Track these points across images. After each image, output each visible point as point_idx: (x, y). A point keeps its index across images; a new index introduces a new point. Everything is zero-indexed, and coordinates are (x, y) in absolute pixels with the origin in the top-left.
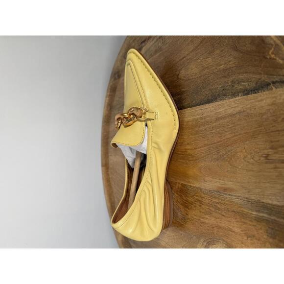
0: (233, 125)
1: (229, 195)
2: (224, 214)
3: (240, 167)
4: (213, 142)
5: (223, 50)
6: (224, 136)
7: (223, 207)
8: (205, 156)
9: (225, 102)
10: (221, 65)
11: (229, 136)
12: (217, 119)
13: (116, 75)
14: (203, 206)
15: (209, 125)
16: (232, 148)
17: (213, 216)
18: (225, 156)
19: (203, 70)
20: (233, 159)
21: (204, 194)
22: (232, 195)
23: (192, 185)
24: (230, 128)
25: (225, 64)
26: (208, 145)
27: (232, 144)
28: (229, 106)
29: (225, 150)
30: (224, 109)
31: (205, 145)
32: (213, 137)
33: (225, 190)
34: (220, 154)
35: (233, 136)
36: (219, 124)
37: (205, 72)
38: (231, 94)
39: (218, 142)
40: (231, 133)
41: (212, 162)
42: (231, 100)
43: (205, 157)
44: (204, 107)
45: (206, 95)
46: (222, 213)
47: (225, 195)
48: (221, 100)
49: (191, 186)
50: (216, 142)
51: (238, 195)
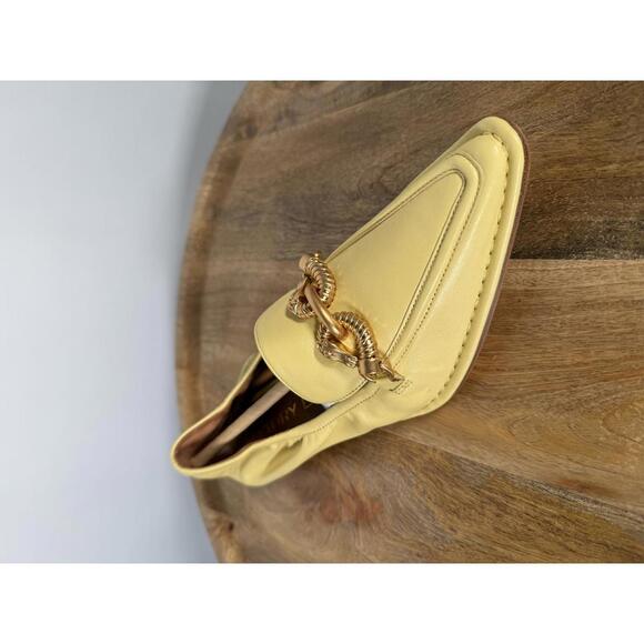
0: (629, 329)
1: (596, 503)
2: (574, 547)
3: (638, 439)
4: (559, 363)
5: (619, 124)
6: (598, 353)
7: (572, 529)
8: (529, 394)
9: (609, 263)
10: (610, 163)
11: (610, 355)
12: (581, 305)
13: (243, 130)
14: (508, 518)
15: (550, 314)
16: (620, 387)
17: (537, 547)
18: (593, 404)
19: (548, 165)
20: (617, 415)
21: (514, 488)
22: (602, 504)
23: (477, 460)
24: (621, 334)
25: (626, 161)
26: (541, 367)
27: (622, 376)
28: (623, 278)
29: (595, 388)
30: (602, 282)
31: (533, 366)
32: (560, 348)
33: (584, 487)
34: (579, 395)
35: (626, 358)
36: (585, 320)
37: (550, 171)
38: (632, 246)
39: (578, 364)
40: (623, 350)
41: (550, 413)
42: (631, 262)
43: (528, 397)
44: (539, 264)
45: (551, 234)
46: (568, 544)
47: (581, 502)
48: (597, 256)
49: (474, 463)
50: (568, 362)
51: (621, 505)
